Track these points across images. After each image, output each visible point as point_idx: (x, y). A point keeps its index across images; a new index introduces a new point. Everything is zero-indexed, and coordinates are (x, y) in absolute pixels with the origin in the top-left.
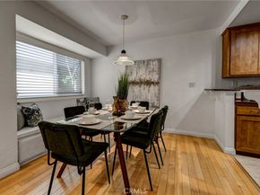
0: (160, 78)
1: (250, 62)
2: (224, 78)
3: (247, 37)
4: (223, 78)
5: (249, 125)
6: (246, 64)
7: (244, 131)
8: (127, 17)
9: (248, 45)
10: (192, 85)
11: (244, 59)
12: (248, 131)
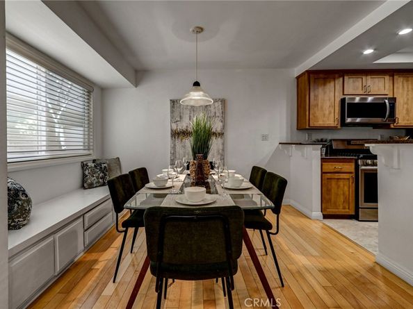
0: (224, 126)
1: (327, 112)
2: (299, 129)
3: (325, 84)
4: (297, 129)
5: (333, 183)
6: (324, 115)
7: (329, 191)
8: (202, 29)
9: (325, 93)
10: (265, 138)
11: (322, 108)
12: (333, 191)
